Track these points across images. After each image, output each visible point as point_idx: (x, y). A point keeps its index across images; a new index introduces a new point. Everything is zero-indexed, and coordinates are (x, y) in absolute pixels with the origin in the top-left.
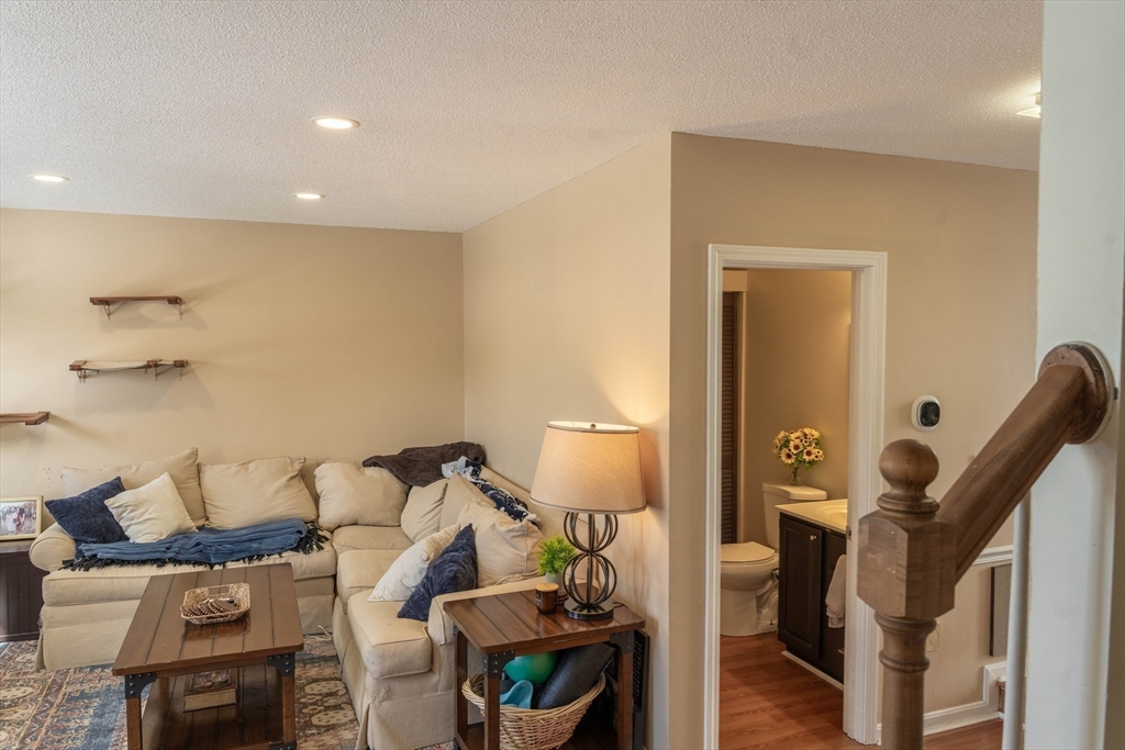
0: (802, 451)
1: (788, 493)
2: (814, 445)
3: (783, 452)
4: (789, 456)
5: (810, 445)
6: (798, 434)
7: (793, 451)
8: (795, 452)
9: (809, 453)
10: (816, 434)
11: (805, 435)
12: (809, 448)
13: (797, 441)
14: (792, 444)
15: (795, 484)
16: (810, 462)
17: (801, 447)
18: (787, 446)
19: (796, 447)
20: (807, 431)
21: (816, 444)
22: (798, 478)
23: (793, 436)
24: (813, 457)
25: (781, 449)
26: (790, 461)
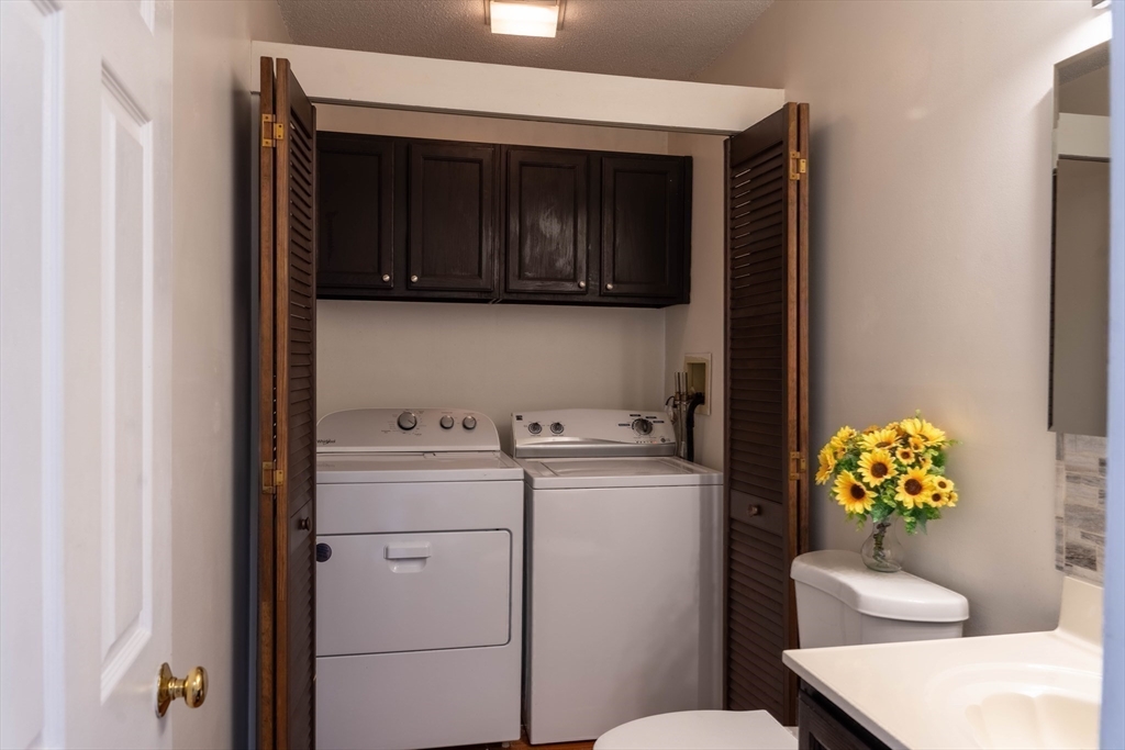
0: (893, 481)
1: (853, 596)
2: (929, 465)
3: (839, 480)
4: (857, 493)
5: (918, 463)
6: (886, 434)
7: (869, 478)
8: (875, 482)
9: (914, 487)
10: (936, 435)
11: (905, 438)
12: (912, 473)
13: (882, 455)
14: (865, 462)
15: (877, 567)
16: (916, 512)
17: (892, 467)
18: (852, 465)
19: (879, 469)
20: (909, 426)
21: (937, 461)
22: (888, 553)
23: (870, 440)
24: (925, 498)
25: (837, 471)
26: (858, 507)
